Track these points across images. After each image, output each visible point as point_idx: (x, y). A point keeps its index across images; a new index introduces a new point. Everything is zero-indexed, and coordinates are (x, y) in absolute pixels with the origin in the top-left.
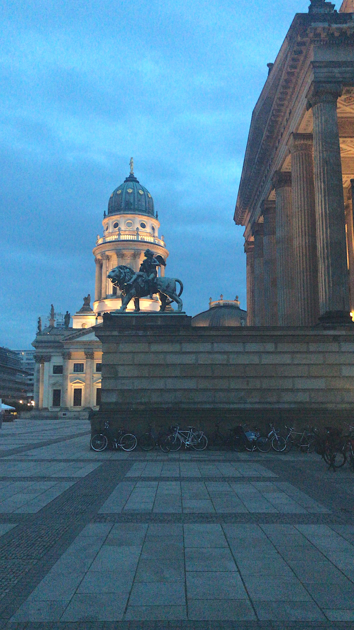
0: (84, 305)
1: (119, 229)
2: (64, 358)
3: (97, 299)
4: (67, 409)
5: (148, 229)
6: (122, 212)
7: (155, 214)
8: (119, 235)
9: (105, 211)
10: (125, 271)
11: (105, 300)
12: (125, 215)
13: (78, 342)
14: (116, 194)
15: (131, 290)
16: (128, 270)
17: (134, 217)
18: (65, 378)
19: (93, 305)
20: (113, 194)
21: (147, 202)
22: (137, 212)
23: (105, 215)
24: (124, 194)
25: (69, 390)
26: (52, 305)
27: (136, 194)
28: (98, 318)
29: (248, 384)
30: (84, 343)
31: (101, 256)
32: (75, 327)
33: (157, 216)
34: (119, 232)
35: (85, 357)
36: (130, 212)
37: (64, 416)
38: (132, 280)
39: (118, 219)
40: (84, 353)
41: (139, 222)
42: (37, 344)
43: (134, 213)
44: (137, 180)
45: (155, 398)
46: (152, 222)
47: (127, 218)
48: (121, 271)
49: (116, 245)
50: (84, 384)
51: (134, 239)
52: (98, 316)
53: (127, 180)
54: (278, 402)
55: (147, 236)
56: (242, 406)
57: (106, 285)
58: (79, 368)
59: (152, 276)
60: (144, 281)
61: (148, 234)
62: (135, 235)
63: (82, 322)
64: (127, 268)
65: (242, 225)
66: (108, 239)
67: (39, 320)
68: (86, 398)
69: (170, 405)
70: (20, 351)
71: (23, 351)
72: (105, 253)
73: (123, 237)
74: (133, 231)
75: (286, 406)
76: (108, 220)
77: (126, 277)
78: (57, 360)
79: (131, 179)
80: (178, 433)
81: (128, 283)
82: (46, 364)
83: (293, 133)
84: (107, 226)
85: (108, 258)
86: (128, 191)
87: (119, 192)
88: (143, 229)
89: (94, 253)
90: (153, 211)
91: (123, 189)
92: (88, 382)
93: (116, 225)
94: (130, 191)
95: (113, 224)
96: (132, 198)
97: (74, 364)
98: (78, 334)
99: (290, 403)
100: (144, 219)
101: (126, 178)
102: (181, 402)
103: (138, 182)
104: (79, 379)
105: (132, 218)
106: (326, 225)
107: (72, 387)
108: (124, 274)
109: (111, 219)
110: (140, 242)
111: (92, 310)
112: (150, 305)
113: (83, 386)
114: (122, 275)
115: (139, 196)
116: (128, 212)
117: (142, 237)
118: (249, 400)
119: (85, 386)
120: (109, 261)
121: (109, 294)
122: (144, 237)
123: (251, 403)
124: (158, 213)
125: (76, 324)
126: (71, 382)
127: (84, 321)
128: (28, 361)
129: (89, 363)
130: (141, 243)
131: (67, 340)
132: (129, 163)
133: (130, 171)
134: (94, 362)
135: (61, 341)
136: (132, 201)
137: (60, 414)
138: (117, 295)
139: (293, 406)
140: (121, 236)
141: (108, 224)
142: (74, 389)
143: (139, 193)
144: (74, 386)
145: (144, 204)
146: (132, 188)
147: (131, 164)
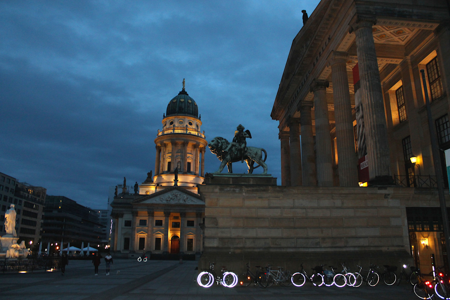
0: (147, 178)
1: (174, 126)
2: (133, 216)
3: (156, 174)
4: (134, 252)
5: (194, 126)
6: (176, 114)
8: (174, 130)
9: (164, 114)
10: (222, 142)
11: (162, 175)
12: (178, 117)
13: (143, 204)
14: (173, 102)
15: (227, 156)
16: (224, 140)
17: (185, 118)
18: (133, 229)
19: (154, 178)
20: (171, 102)
21: (194, 108)
22: (186, 114)
23: (164, 116)
24: (178, 102)
25: (136, 238)
26: (125, 178)
27: (186, 103)
28: (157, 187)
29: (322, 232)
30: (147, 205)
31: (161, 144)
32: (141, 193)
33: (200, 117)
34: (174, 128)
35: (147, 215)
36: (182, 114)
37: (132, 257)
38: (228, 148)
39: (174, 119)
40: (147, 212)
41: (188, 121)
42: (114, 204)
43: (185, 115)
44: (187, 93)
45: (249, 244)
46: (196, 122)
47: (179, 118)
48: (219, 141)
49: (171, 136)
50: (147, 234)
51: (184, 133)
52: (157, 186)
54: (345, 247)
55: (193, 131)
56: (318, 250)
57: (163, 164)
58: (143, 223)
59: (243, 145)
60: (237, 149)
61: (194, 130)
62: (185, 130)
63: (146, 190)
64: (223, 139)
65: (277, 120)
66: (166, 132)
67: (116, 188)
68: (148, 244)
69: (261, 250)
70: (98, 210)
71: (99, 210)
72: (163, 142)
73: (177, 131)
74: (183, 127)
75: (352, 249)
76: (166, 120)
77: (223, 146)
78: (128, 217)
80: (270, 272)
81: (225, 150)
82: (120, 219)
83: (333, 51)
84: (165, 123)
85: (165, 146)
86: (181, 100)
87: (175, 101)
88: (190, 126)
89: (155, 142)
90: (197, 114)
91: (178, 99)
92: (150, 233)
93: (172, 123)
94: (182, 100)
95: (170, 122)
96: (183, 105)
97: (140, 220)
98: (144, 198)
99: (355, 247)
100: (192, 119)
101: (180, 92)
102: (270, 248)
103: (188, 95)
104: (143, 231)
105: (183, 118)
106: (372, 112)
107: (138, 236)
108: (221, 143)
109: (168, 119)
110: (188, 134)
111: (153, 182)
112: (194, 179)
113: (146, 236)
114: (220, 145)
115: (188, 104)
116: (180, 114)
117: (189, 131)
118: (323, 245)
119: (148, 236)
120: (165, 148)
121: (165, 171)
122: (191, 131)
123: (325, 247)
124: (201, 116)
125: (142, 192)
126: (137, 233)
127: (147, 189)
128: (103, 218)
129: (150, 220)
130: (189, 136)
131: (135, 202)
132: (182, 82)
133: (182, 87)
134: (154, 218)
135: (131, 203)
136: (183, 107)
137: (130, 255)
138: (171, 171)
139: (357, 249)
140: (175, 130)
141: (166, 122)
142: (140, 238)
143: (188, 102)
144: (140, 236)
145: (191, 109)
146: (184, 99)
147: (184, 83)
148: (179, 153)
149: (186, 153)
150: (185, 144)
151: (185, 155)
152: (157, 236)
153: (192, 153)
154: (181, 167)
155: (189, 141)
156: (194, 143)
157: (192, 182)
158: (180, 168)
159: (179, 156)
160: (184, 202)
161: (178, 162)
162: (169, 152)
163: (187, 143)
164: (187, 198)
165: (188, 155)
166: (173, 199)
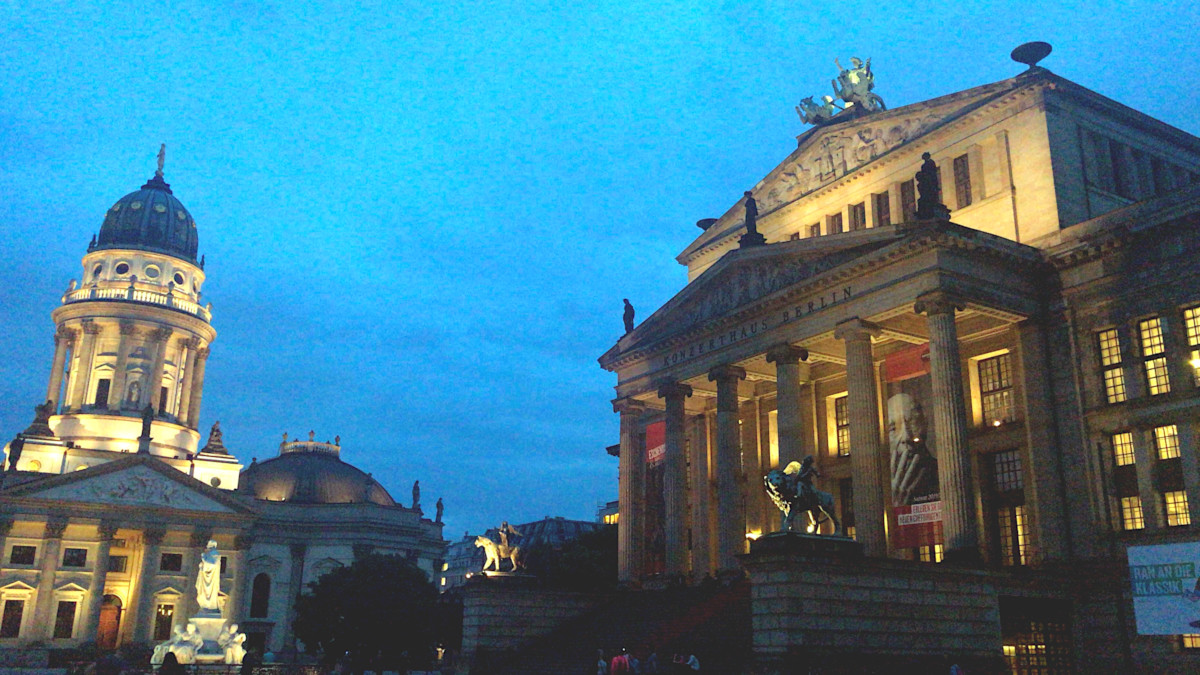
0: (37, 421)
1: (131, 278)
5: (187, 287)
6: (139, 245)
7: (199, 259)
8: (131, 289)
9: (93, 237)
11: (79, 416)
12: (146, 254)
17: (164, 260)
22: (171, 251)
23: (93, 244)
24: (147, 213)
27: (171, 219)
28: (68, 452)
31: (79, 325)
33: (202, 263)
34: (131, 284)
35: (43, 533)
36: (156, 249)
38: (799, 492)
39: (130, 257)
40: (43, 524)
41: (173, 271)
43: (164, 251)
44: (171, 188)
46: (194, 274)
47: (147, 259)
49: (122, 307)
50: (32, 590)
51: (161, 302)
52: (66, 448)
53: (150, 185)
55: (185, 300)
58: (25, 557)
60: (806, 493)
61: (186, 297)
62: (164, 296)
63: (31, 458)
66: (103, 293)
68: (32, 622)
72: (90, 320)
73: (138, 296)
74: (159, 286)
76: (101, 255)
77: (792, 488)
79: (158, 184)
81: (797, 495)
83: (857, 318)
84: (99, 265)
85: (96, 331)
86: (156, 207)
87: (136, 206)
88: (179, 286)
90: (196, 252)
91: (146, 202)
92: (43, 587)
93: (123, 269)
94: (160, 208)
95: (119, 264)
96: (163, 223)
97: (15, 547)
100: (183, 266)
101: (148, 181)
103: (171, 192)
104: (24, 581)
105: (159, 261)
109: (109, 254)
110: (173, 309)
111: (51, 434)
112: (177, 436)
113: (29, 596)
114: (787, 484)
115: (178, 223)
116: (152, 248)
117: (177, 300)
119: (35, 596)
120: (95, 336)
122: (180, 301)
124: (204, 256)
127: (36, 455)
129: (49, 548)
130: (174, 313)
132: (158, 153)
133: (156, 168)
134: (61, 544)
136: (162, 229)
138: (106, 406)
140: (135, 292)
141: (101, 262)
142: (8, 602)
143: (176, 215)
144: (9, 596)
145: (183, 237)
146: (164, 204)
147: (161, 155)
148: (138, 356)
149: (160, 360)
150: (160, 335)
151: (158, 366)
152: (65, 597)
153: (175, 363)
154: (139, 397)
155: (174, 328)
156: (187, 336)
157: (171, 444)
158: (138, 402)
159: (137, 366)
160: (164, 500)
161: (133, 384)
162: (106, 351)
163: (169, 333)
164: (174, 492)
165: (167, 367)
166: (132, 492)
